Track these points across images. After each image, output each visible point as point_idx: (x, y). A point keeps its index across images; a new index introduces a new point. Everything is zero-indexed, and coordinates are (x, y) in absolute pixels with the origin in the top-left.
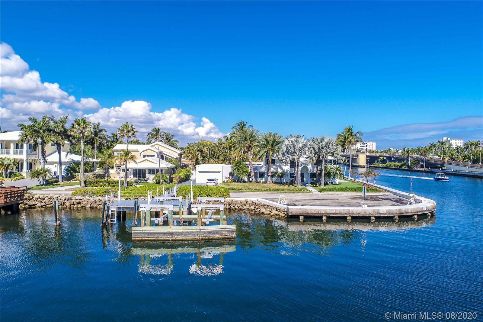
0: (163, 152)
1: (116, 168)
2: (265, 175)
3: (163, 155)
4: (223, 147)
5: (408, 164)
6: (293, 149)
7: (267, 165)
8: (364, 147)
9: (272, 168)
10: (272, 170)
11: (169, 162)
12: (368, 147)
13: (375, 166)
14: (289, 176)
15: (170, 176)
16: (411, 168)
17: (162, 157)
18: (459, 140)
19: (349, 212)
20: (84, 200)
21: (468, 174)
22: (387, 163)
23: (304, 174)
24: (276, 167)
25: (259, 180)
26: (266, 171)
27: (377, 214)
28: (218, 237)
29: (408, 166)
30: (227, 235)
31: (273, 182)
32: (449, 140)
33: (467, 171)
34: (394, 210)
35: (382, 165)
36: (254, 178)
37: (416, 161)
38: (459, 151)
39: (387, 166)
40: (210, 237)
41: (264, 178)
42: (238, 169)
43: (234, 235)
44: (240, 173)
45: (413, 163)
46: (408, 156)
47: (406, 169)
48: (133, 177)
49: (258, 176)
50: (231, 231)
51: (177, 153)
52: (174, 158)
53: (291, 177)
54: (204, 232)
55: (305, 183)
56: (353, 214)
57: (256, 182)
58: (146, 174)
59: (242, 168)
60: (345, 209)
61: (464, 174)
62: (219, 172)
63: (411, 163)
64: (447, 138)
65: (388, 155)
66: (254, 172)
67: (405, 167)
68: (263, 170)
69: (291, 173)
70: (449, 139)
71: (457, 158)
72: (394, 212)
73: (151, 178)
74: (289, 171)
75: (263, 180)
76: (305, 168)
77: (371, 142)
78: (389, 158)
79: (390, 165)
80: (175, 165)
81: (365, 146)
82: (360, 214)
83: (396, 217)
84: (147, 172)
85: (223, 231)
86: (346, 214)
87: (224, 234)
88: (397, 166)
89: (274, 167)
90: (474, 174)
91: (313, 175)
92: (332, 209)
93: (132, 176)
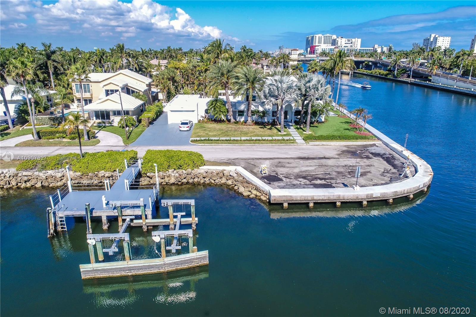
0: (128, 85)
1: (77, 101)
2: (245, 114)
3: (129, 88)
4: (198, 70)
5: (394, 73)
6: (276, 91)
7: (247, 102)
8: (349, 44)
9: (252, 106)
10: (253, 108)
11: (137, 97)
12: (353, 44)
13: (359, 72)
14: (271, 114)
15: (138, 118)
16: (396, 77)
17: (128, 90)
18: (447, 37)
19: (340, 198)
20: (33, 177)
21: (455, 90)
22: (373, 70)
23: (287, 111)
24: (257, 104)
25: (238, 119)
26: (246, 110)
27: (370, 198)
28: (188, 266)
29: (394, 75)
30: (198, 263)
31: (253, 121)
32: (437, 38)
33: (455, 87)
34: (389, 193)
35: (367, 72)
36: (232, 118)
37: (403, 70)
38: (447, 53)
39: (372, 73)
40: (177, 268)
41: (243, 117)
42: (215, 109)
43: (207, 262)
44: (217, 113)
45: (400, 73)
46: (395, 64)
47: (392, 79)
48: (96, 119)
49: (237, 114)
50: (204, 258)
51: (145, 83)
52: (141, 91)
53: (273, 116)
54: (170, 263)
55: (288, 121)
56: (343, 199)
57: (235, 122)
58: (111, 116)
59: (219, 107)
60: (335, 195)
61: (451, 89)
62: (193, 111)
63: (397, 73)
64: (435, 35)
65: (374, 61)
66: (233, 111)
67: (391, 76)
68: (242, 107)
69: (273, 111)
70: (437, 36)
71: (444, 64)
72: (388, 195)
73: (116, 120)
74: (271, 108)
75: (242, 119)
76: (289, 106)
77: (356, 38)
78: (375, 63)
79: (376, 72)
80: (143, 101)
81: (350, 42)
82: (351, 199)
83: (390, 200)
84: (111, 113)
85: (192, 259)
86: (336, 200)
87: (194, 262)
88: (382, 75)
89: (254, 104)
90: (462, 91)
91: (298, 113)
92: (321, 195)
93: (94, 118)
